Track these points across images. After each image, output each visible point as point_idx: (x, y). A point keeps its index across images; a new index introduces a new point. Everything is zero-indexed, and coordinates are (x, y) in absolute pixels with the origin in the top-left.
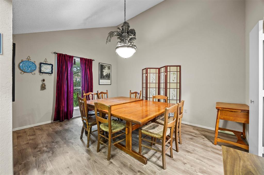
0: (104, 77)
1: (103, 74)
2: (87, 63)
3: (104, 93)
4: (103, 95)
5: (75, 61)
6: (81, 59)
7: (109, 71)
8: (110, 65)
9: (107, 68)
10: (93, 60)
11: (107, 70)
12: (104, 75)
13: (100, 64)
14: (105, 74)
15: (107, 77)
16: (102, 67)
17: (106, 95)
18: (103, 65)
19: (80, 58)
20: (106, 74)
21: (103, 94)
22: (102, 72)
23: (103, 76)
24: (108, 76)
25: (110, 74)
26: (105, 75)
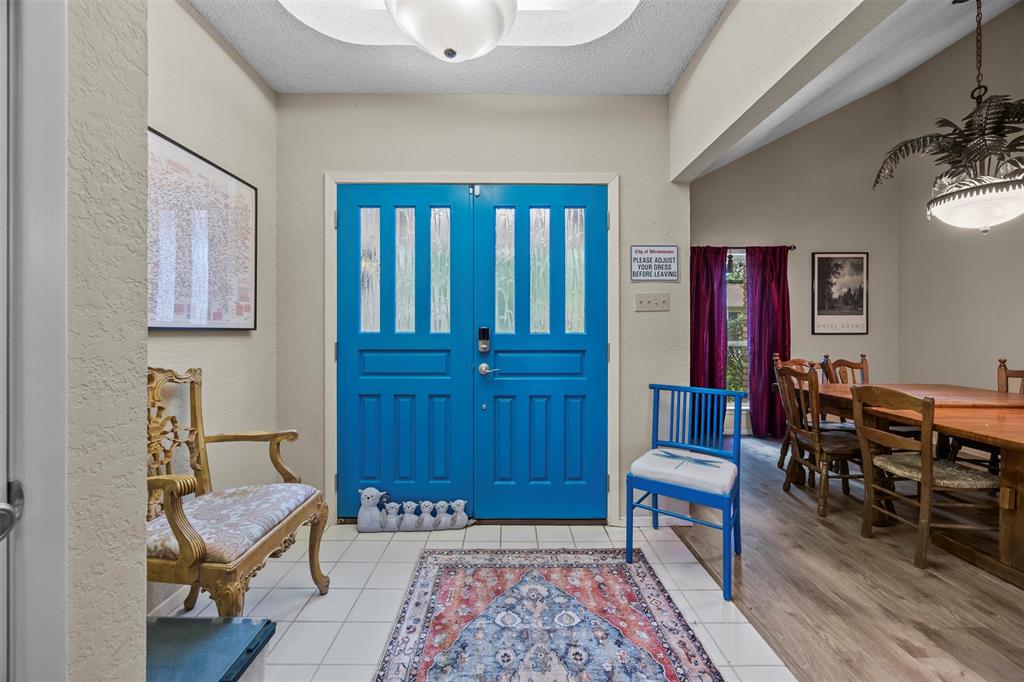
0: (836, 305)
1: (830, 294)
2: (769, 260)
3: (853, 366)
4: (845, 372)
5: (730, 261)
6: (750, 251)
7: (859, 277)
8: (865, 256)
9: (847, 269)
10: (790, 248)
11: (847, 278)
12: (836, 296)
13: (817, 256)
14: (836, 292)
15: (847, 304)
16: (825, 268)
17: (857, 372)
18: (831, 258)
19: (746, 248)
20: (845, 290)
21: (849, 370)
22: (824, 285)
23: (830, 299)
24: (854, 302)
25: (861, 290)
26: (840, 296)
